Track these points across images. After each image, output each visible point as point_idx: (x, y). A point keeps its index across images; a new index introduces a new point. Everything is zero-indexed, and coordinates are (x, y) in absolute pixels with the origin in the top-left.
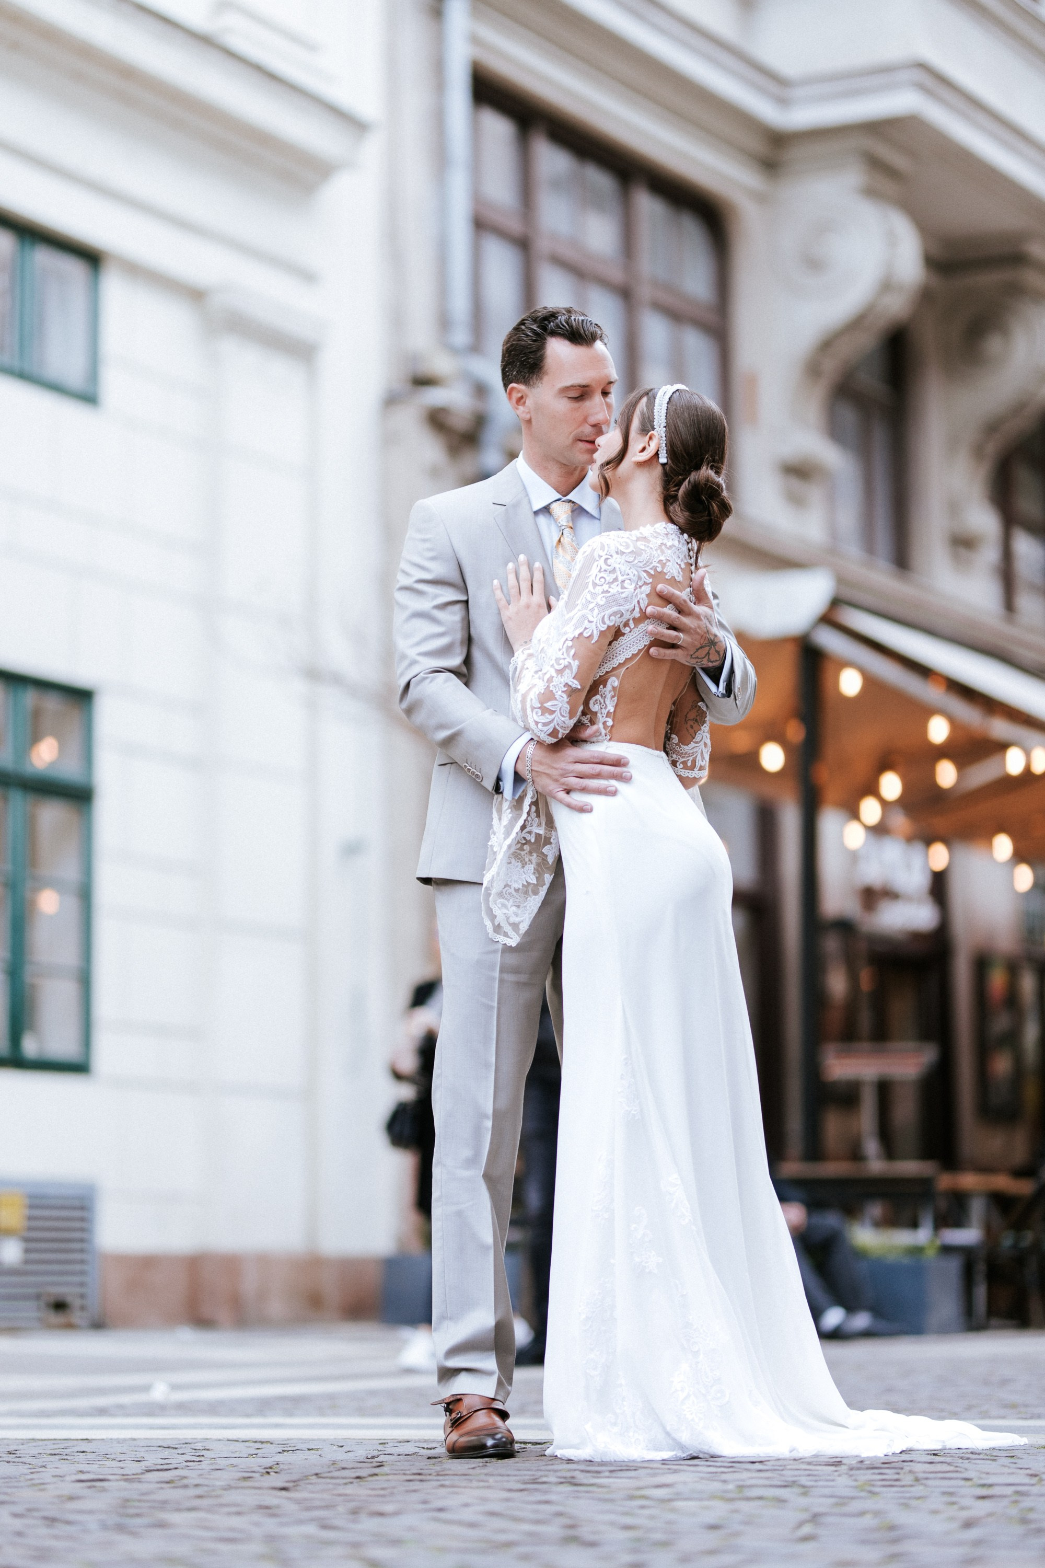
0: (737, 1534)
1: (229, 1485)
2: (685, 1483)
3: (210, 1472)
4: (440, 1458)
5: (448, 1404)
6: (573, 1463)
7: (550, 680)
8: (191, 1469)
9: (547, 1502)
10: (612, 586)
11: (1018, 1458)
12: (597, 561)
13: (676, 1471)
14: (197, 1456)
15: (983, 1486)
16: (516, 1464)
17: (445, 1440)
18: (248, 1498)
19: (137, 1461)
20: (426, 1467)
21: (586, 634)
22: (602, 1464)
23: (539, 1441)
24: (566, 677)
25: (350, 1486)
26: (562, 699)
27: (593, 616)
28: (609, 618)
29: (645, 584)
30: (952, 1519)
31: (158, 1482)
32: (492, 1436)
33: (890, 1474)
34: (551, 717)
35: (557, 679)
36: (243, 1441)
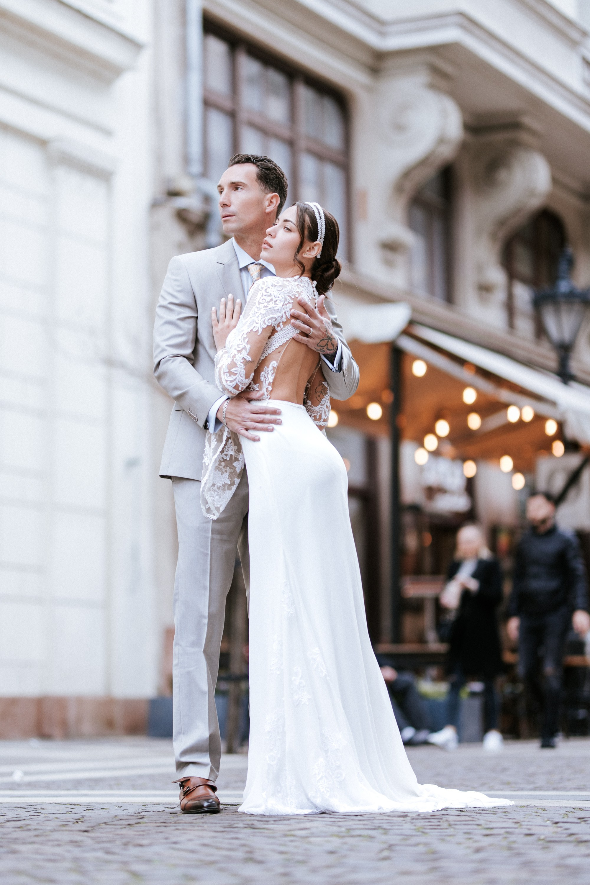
0: (345, 856)
1: (54, 829)
2: (317, 827)
3: (43, 822)
4: (177, 813)
5: (182, 782)
6: (253, 816)
7: (234, 357)
8: (32, 820)
9: (237, 838)
10: (269, 303)
11: (509, 813)
12: (261, 290)
13: (312, 821)
14: (37, 813)
15: (488, 828)
16: (221, 817)
17: (180, 803)
18: (65, 836)
19: (2, 816)
20: (169, 819)
21: (255, 330)
22: (271, 816)
23: (235, 804)
24: (243, 354)
25: (124, 829)
26: (241, 366)
27: (258, 320)
28: (268, 322)
29: (289, 303)
30: (468, 847)
31: (13, 828)
32: (207, 800)
33: (435, 822)
34: (235, 377)
35: (238, 356)
36: (64, 804)
